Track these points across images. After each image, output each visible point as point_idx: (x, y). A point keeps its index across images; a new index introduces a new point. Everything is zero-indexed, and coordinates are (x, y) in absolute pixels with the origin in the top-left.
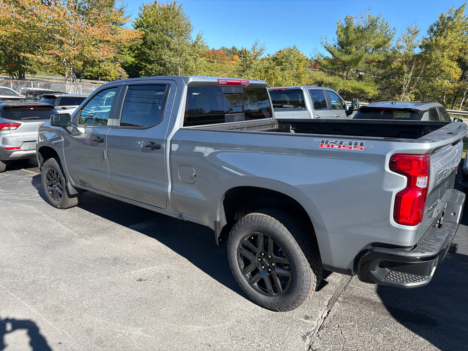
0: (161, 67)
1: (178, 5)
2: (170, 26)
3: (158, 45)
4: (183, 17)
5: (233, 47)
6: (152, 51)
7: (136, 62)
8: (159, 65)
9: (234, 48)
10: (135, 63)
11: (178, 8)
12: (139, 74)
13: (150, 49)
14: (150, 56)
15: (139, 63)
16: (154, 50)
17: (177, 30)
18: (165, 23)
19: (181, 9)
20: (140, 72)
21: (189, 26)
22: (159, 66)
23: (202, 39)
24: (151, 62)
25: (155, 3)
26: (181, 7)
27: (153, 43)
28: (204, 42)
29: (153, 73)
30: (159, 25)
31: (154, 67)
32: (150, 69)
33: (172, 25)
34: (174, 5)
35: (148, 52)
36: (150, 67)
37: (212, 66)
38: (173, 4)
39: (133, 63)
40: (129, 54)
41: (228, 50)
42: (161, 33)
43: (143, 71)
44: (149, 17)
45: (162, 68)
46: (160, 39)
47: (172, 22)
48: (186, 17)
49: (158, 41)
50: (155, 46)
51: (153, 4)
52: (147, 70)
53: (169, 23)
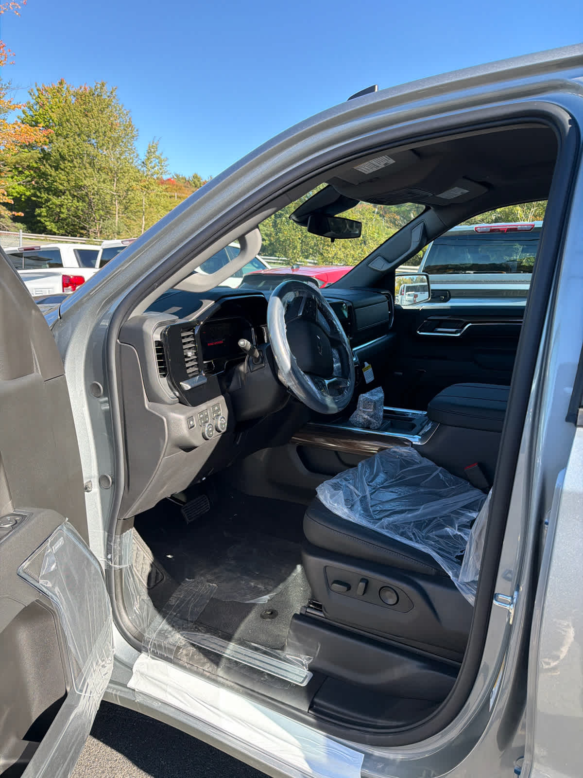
0: (78, 201)
1: (107, 88)
2: (94, 126)
3: (72, 161)
4: (117, 112)
5: (195, 174)
6: (60, 173)
7: (28, 193)
8: (76, 198)
9: (195, 177)
10: (25, 195)
11: (108, 94)
12: (36, 213)
13: (57, 168)
14: (56, 182)
15: (35, 195)
16: (65, 171)
17: (109, 134)
18: (84, 120)
19: (114, 97)
20: (38, 211)
21: (130, 129)
22: (75, 201)
23: (157, 154)
24: (58, 193)
25: (61, 83)
26: (114, 93)
27: (63, 158)
28: (162, 157)
29: (63, 213)
30: (73, 124)
31: (66, 201)
32: (57, 206)
33: (99, 124)
34: (101, 88)
35: (53, 173)
36: (56, 200)
37: (171, 203)
38: (99, 86)
39: (21, 195)
40: (12, 178)
41: (185, 179)
42: (77, 138)
43: (44, 210)
44: (50, 109)
45: (81, 204)
46: (76, 151)
47: (98, 120)
48: (125, 112)
49: (71, 154)
50: (66, 162)
51: (57, 85)
52: (52, 208)
53: (93, 120)
